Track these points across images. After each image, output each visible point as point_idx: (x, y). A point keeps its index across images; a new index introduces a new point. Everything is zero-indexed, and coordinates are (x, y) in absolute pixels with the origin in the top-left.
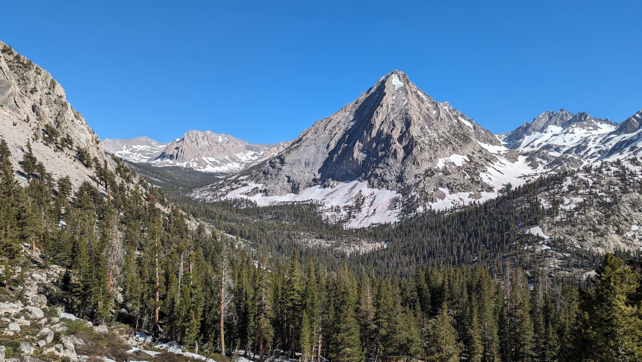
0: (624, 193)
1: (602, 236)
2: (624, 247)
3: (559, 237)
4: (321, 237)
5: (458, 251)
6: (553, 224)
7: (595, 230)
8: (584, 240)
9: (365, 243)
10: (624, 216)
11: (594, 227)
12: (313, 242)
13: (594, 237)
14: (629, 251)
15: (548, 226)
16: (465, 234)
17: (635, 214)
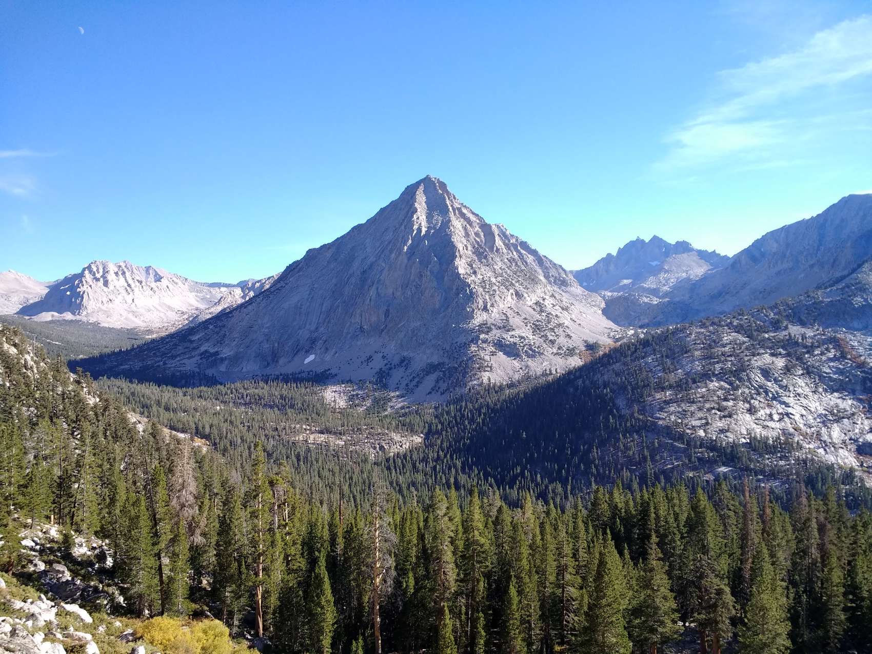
0: (754, 356)
1: (730, 416)
4: (328, 431)
7: (721, 409)
8: (707, 424)
9: (397, 437)
10: (756, 388)
11: (719, 404)
12: (315, 439)
13: (721, 418)
14: (767, 438)
17: (769, 384)
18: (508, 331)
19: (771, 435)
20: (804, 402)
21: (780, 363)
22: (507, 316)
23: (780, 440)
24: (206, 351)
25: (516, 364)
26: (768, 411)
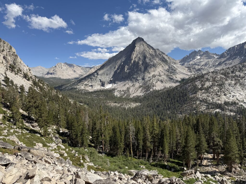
0: (226, 80)
1: (219, 96)
2: (227, 100)
3: (205, 98)
4: (116, 102)
5: (168, 105)
6: (202, 93)
7: (217, 95)
8: (213, 98)
9: (132, 104)
10: (226, 89)
11: (216, 93)
12: (113, 104)
13: (217, 97)
14: (229, 102)
15: (200, 94)
16: (170, 98)
17: (230, 88)
18: (160, 76)
19: (230, 101)
20: (240, 92)
21: (233, 82)
22: (160, 73)
23: (233, 102)
24: (86, 84)
25: (162, 85)
26: (230, 95)
